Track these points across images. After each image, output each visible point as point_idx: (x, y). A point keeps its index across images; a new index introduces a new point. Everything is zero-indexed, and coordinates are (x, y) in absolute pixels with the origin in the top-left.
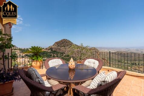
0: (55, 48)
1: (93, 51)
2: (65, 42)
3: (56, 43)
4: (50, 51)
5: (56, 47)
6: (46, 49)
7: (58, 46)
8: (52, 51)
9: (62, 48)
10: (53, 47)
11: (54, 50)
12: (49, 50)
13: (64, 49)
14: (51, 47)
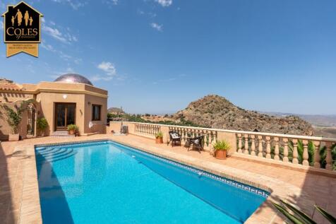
0: (190, 116)
1: (290, 126)
2: (213, 103)
3: (192, 103)
4: (179, 121)
5: (191, 112)
6: (172, 116)
7: (197, 110)
8: (182, 120)
9: (206, 114)
10: (185, 112)
11: (186, 119)
12: (177, 118)
13: (209, 119)
14: (181, 113)
